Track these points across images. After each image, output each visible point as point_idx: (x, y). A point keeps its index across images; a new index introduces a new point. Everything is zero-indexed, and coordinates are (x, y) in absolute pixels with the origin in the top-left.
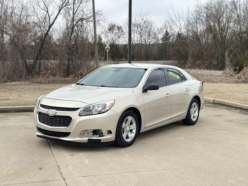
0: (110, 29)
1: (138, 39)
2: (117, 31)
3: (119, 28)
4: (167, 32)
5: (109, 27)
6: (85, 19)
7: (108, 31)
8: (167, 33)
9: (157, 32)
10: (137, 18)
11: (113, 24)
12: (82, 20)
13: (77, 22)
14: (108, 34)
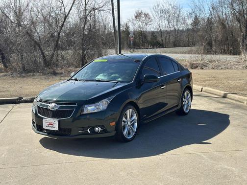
0: (136, 17)
1: (167, 25)
2: (144, 19)
3: (146, 15)
4: (196, 16)
5: (136, 15)
6: (97, 9)
7: (135, 19)
8: (196, 18)
9: (186, 17)
10: (164, 4)
11: (140, 11)
12: (94, 9)
13: (90, 12)
14: (135, 22)
